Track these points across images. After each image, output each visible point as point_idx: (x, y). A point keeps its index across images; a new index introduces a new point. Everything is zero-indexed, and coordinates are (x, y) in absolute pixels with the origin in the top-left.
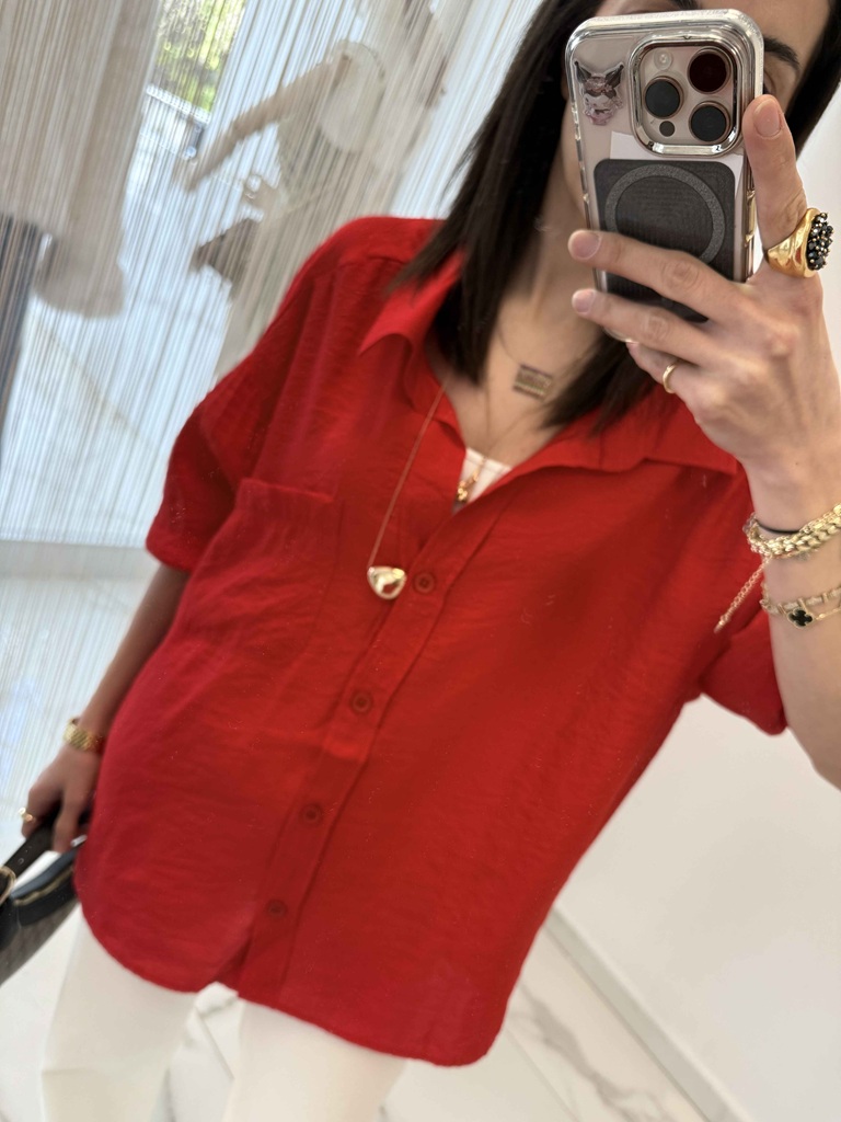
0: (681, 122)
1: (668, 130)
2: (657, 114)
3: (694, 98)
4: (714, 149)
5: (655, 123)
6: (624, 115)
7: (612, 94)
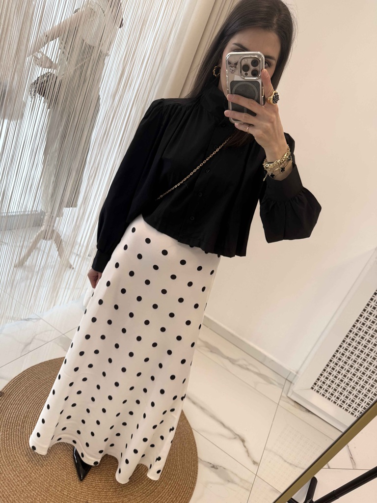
0: (249, 73)
1: (246, 74)
2: (244, 71)
3: (252, 68)
4: (255, 78)
5: (244, 73)
6: (238, 71)
7: (235, 67)
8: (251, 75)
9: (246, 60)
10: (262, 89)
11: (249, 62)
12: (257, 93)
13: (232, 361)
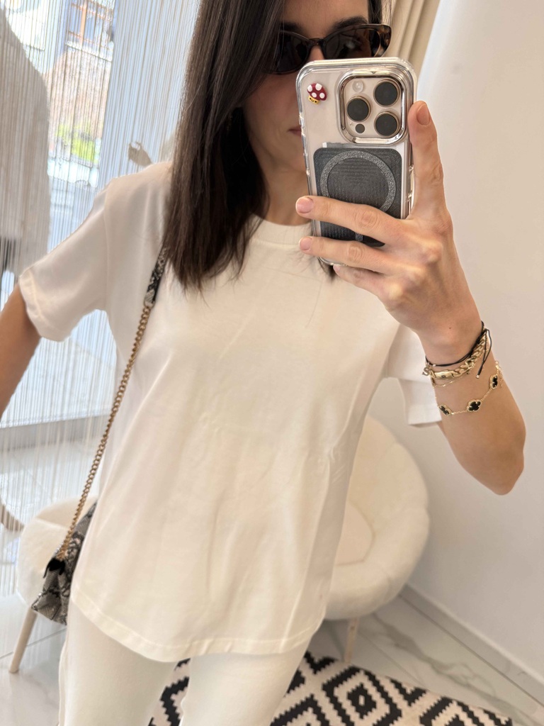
0: (369, 124)
2: (354, 119)
5: (352, 124)
8: (374, 132)
9: (359, 86)
10: (409, 174)
11: (368, 90)
12: (391, 184)
13: (438, 668)
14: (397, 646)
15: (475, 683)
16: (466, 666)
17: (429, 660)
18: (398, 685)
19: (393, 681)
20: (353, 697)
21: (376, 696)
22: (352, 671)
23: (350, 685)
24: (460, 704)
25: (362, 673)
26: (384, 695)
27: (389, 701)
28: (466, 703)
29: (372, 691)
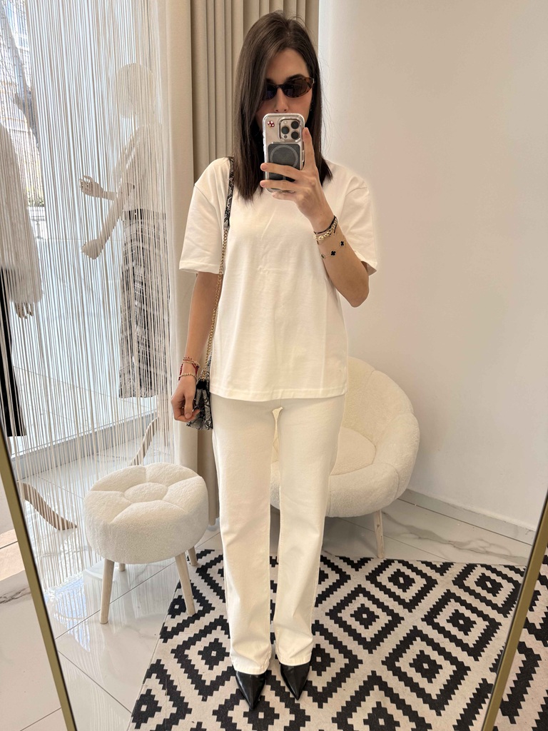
12: (297, 157)
13: (458, 546)
14: (420, 538)
15: (492, 549)
16: (482, 540)
17: (449, 543)
18: (428, 564)
19: (423, 562)
20: (394, 579)
21: (412, 575)
22: (388, 563)
23: (390, 571)
24: (483, 566)
25: (396, 562)
26: (419, 573)
27: (423, 575)
28: (488, 564)
29: (408, 572)
